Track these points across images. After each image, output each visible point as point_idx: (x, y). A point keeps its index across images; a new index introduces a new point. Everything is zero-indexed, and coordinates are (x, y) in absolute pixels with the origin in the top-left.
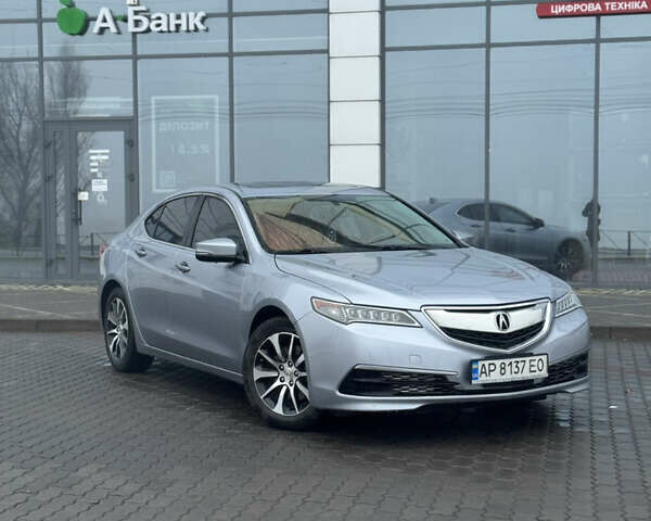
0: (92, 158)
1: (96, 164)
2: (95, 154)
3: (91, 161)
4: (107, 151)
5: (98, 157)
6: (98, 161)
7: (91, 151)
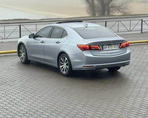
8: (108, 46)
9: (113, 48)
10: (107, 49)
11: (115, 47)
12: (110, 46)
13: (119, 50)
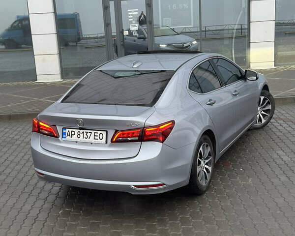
0: (130, 13)
1: (132, 17)
2: (131, 12)
3: (129, 15)
4: (137, 10)
5: (133, 13)
6: (132, 15)
7: (128, 10)
8: (76, 131)
9: (92, 139)
10: (75, 138)
11: (96, 137)
12: (85, 131)
13: (110, 146)
